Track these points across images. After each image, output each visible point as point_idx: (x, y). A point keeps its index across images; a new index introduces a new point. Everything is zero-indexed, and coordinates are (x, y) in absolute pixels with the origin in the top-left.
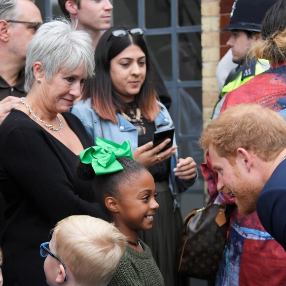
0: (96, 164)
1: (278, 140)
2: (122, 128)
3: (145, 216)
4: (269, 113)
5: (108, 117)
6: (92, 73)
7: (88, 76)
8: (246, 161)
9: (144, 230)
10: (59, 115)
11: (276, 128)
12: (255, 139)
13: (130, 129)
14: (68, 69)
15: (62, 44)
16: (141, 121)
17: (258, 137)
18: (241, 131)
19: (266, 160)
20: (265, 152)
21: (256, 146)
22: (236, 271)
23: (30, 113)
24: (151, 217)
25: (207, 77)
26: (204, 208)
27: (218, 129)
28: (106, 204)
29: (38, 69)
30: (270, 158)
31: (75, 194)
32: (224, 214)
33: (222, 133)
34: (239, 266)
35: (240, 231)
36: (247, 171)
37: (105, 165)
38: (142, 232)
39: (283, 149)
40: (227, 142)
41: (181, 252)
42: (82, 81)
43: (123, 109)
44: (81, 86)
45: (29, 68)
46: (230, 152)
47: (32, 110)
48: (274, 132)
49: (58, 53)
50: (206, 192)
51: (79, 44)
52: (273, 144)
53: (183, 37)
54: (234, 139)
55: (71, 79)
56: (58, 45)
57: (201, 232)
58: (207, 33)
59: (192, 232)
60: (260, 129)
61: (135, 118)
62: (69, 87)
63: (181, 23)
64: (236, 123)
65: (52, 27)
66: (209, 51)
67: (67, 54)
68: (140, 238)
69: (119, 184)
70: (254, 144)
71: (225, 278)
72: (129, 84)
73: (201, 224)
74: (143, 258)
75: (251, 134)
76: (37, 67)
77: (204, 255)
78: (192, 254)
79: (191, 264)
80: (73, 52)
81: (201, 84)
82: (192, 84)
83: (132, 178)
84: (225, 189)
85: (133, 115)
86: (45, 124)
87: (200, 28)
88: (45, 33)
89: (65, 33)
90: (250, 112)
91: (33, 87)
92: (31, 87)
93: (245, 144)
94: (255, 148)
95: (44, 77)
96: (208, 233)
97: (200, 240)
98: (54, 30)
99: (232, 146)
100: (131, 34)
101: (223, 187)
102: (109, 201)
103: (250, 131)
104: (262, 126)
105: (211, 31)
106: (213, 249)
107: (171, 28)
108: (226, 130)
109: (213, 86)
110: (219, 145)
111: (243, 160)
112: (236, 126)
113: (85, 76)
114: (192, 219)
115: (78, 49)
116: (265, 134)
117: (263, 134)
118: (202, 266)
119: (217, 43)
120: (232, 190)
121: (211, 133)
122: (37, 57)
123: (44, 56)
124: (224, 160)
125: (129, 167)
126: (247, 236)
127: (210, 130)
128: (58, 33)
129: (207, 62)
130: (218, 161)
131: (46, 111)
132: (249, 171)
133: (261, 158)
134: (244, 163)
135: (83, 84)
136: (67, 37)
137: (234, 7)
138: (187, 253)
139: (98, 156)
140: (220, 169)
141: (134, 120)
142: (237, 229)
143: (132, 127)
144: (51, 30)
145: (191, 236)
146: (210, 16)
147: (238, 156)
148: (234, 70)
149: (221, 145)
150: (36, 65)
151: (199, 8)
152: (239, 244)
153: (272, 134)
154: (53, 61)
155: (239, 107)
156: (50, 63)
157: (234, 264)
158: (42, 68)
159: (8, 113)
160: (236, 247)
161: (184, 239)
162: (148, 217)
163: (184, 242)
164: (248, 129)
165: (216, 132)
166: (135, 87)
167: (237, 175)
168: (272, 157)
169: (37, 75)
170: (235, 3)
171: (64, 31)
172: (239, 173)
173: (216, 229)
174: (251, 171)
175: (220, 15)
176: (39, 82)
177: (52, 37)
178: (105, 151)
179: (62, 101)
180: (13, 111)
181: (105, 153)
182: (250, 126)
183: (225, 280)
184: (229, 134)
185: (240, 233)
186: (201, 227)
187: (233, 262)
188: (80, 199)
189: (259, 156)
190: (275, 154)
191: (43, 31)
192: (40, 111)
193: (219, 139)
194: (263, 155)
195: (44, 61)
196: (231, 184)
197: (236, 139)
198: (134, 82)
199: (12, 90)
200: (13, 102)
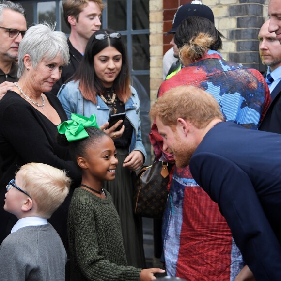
0: (69, 134)
1: (208, 112)
2: (99, 107)
3: (108, 170)
4: (201, 92)
5: (90, 98)
6: (68, 62)
7: (65, 64)
8: (184, 128)
9: (108, 181)
10: (42, 95)
11: (206, 104)
12: (190, 112)
13: (104, 109)
14: (49, 59)
15: (44, 40)
16: (115, 103)
17: (193, 110)
18: (180, 106)
19: (198, 128)
20: (198, 121)
21: (192, 117)
22: (180, 211)
23: (22, 93)
24: (113, 171)
25: (153, 67)
26: (152, 166)
27: (163, 105)
28: (78, 163)
29: (27, 60)
30: (202, 126)
31: (54, 154)
32: (166, 168)
33: (166, 108)
34: (182, 207)
35: (181, 181)
36: (185, 135)
37: (74, 134)
38: (106, 182)
39: (212, 120)
40: (169, 114)
41: (136, 199)
42: (60, 68)
43: (102, 93)
44: (59, 71)
45: (21, 60)
46: (172, 121)
47: (23, 91)
48: (205, 106)
49: (41, 46)
50: (152, 153)
51: (56, 40)
52: (204, 115)
53: (136, 38)
54: (175, 112)
55: (52, 66)
56: (41, 41)
57: (151, 183)
58: (153, 35)
59: (144, 183)
60: (194, 104)
61: (110, 101)
62: (50, 73)
63: (134, 27)
64: (176, 100)
65: (37, 29)
66: (155, 48)
67: (48, 47)
68: (104, 187)
69: (86, 147)
70: (190, 115)
71: (170, 218)
72: (106, 75)
73: (150, 177)
74: (105, 204)
75: (188, 108)
76: (26, 58)
77: (154, 200)
78: (145, 199)
79: (144, 207)
80: (53, 45)
81: (149, 72)
82: (143, 72)
83: (95, 142)
84: (168, 150)
85: (109, 98)
86: (32, 102)
87: (149, 31)
88: (32, 33)
89: (46, 32)
90: (187, 91)
91: (24, 74)
92: (22, 74)
93: (183, 116)
94: (191, 118)
95: (32, 66)
96: (156, 183)
97: (150, 189)
98: (38, 31)
99: (173, 117)
100: (110, 37)
101: (168, 148)
102: (80, 161)
103: (187, 106)
104: (196, 102)
105: (157, 33)
106: (160, 195)
107: (127, 31)
108: (169, 105)
109: (158, 74)
110: (164, 116)
111: (182, 128)
112: (176, 102)
113: (62, 64)
114: (143, 174)
115: (56, 44)
116: (198, 108)
117: (197, 108)
118: (153, 208)
119: (161, 43)
120: (173, 150)
121: (157, 108)
122: (26, 51)
123: (31, 50)
124: (168, 128)
125: (93, 134)
126: (186, 184)
127: (157, 105)
128: (41, 33)
129: (154, 56)
130: (163, 129)
131: (33, 91)
132: (186, 135)
133: (195, 126)
134: (183, 129)
135: (61, 71)
136: (48, 35)
137: (175, 16)
138: (141, 199)
139: (71, 127)
140: (165, 135)
141: (109, 102)
142: (178, 181)
143: (106, 107)
144: (36, 31)
145: (143, 186)
146: (156, 22)
147: (178, 124)
148: (175, 63)
149: (166, 117)
150: (26, 57)
151: (148, 17)
152: (181, 191)
153: (203, 108)
154: (38, 53)
155: (178, 88)
156: (35, 54)
157: (178, 207)
158: (30, 59)
159: (4, 94)
160: (178, 194)
161: (138, 189)
162: (111, 171)
163: (138, 192)
164: (185, 104)
165: (161, 107)
166: (111, 77)
167: (177, 139)
168: (204, 126)
169: (27, 64)
170: (176, 14)
171: (45, 31)
172: (179, 137)
173: (161, 180)
174: (188, 136)
175: (163, 22)
176: (28, 70)
177: (37, 35)
178: (77, 123)
179: (46, 84)
180: (9, 92)
181: (77, 125)
182: (187, 102)
183: (170, 220)
184: (171, 108)
185: (181, 183)
186: (151, 179)
187: (177, 206)
188: (58, 158)
189: (193, 124)
190: (206, 123)
191: (30, 32)
192: (29, 91)
193: (163, 112)
194: (196, 124)
195: (31, 54)
196: (172, 146)
197: (176, 112)
198: (110, 73)
199: (7, 76)
200: (8, 86)
